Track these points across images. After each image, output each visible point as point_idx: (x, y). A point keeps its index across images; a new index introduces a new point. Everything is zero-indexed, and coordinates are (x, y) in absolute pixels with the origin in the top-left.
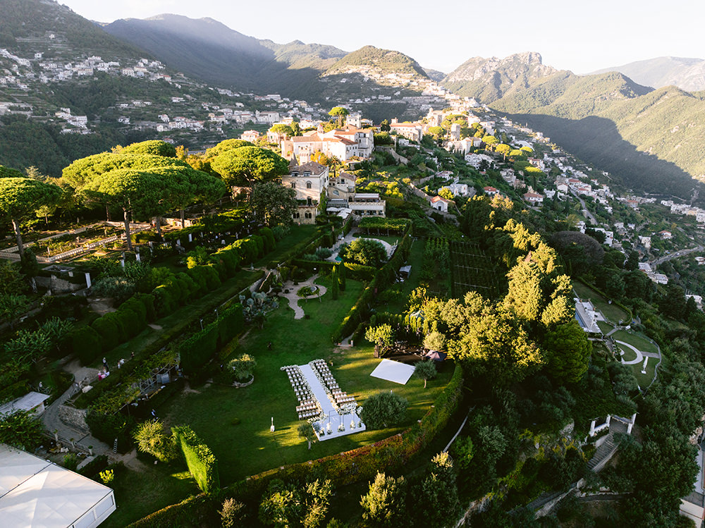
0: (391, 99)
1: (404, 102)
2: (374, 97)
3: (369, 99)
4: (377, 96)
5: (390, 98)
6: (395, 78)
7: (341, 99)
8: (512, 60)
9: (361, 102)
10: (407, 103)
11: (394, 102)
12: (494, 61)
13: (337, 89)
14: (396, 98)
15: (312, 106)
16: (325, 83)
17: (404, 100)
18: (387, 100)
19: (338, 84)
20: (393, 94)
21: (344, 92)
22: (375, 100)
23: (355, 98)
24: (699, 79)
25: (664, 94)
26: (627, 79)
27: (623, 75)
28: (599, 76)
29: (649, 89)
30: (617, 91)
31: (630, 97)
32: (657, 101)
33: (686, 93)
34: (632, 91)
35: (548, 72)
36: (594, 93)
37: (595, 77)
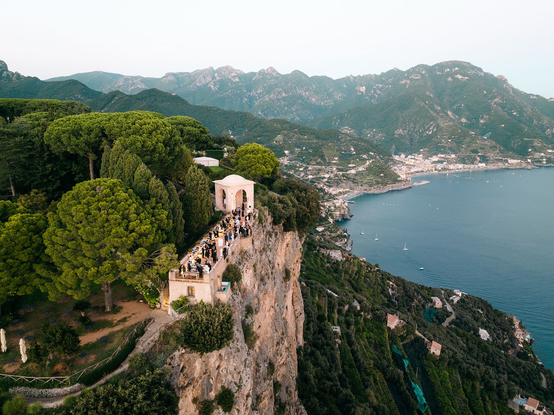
25: (114, 96)
26: (84, 85)
27: (80, 83)
28: (62, 82)
29: (100, 93)
30: (80, 93)
31: (90, 98)
32: (111, 100)
33: (127, 95)
34: (90, 94)
35: (16, 77)
36: (62, 95)
37: (59, 83)
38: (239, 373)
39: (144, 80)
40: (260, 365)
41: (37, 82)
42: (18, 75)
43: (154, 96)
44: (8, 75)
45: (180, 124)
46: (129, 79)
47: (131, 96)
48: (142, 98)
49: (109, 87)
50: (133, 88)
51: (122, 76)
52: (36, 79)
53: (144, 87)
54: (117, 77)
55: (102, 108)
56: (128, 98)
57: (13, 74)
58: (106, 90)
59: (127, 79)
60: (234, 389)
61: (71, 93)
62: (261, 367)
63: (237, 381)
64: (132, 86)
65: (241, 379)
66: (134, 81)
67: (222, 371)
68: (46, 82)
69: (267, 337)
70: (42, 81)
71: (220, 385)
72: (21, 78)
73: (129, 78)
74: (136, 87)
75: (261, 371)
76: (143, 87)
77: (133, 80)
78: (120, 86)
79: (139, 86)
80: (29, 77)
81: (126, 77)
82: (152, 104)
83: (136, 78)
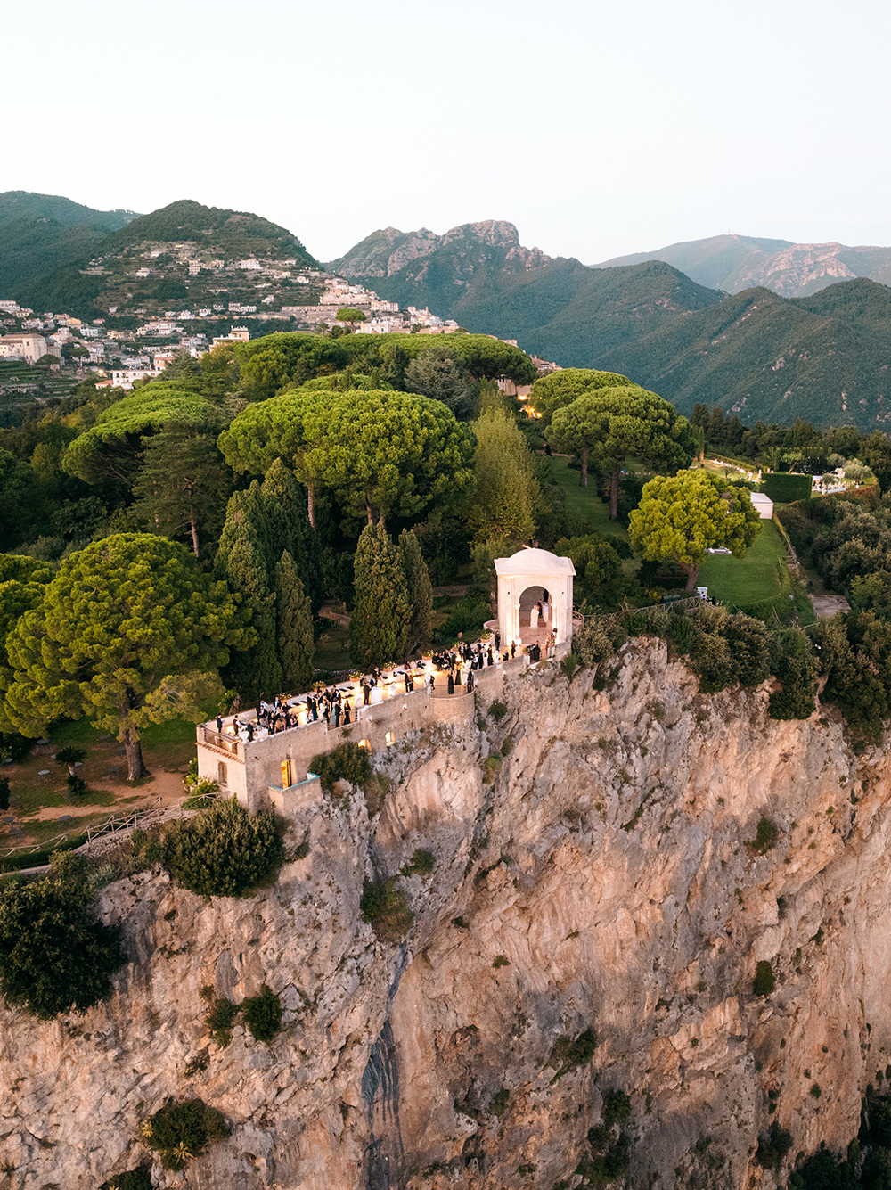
0: (258, 312)
1: (285, 318)
2: (219, 308)
3: (209, 312)
4: (226, 306)
5: (253, 308)
6: (257, 267)
7: (145, 311)
8: (462, 237)
9: (193, 317)
10: (293, 319)
11: (265, 317)
12: (426, 238)
13: (131, 290)
14: (266, 308)
15: (93, 326)
16: (96, 277)
17: (284, 314)
18: (248, 314)
19: (130, 279)
20: (259, 302)
21: (148, 297)
22: (222, 312)
23: (178, 310)
24: (791, 278)
25: (750, 302)
26: (680, 275)
27: (673, 268)
28: (631, 268)
29: (719, 294)
30: (667, 296)
31: (690, 308)
32: (739, 314)
33: (786, 300)
34: (692, 298)
35: (533, 260)
36: (626, 301)
37: (624, 270)
38: (318, 976)
39: (848, 256)
40: (530, 1021)
41: (576, 269)
42: (538, 254)
43: (859, 299)
44: (517, 255)
45: (607, 409)
46: (804, 253)
47: (795, 301)
48: (825, 307)
49: (750, 275)
50: (813, 276)
51: (788, 245)
52: (574, 263)
53: (843, 274)
54: (772, 247)
55: (716, 334)
56: (784, 306)
57: (527, 252)
58: (734, 286)
59: (799, 253)
60: (292, 1002)
61: (647, 297)
62: (529, 1026)
63: (310, 992)
64: (811, 271)
65: (320, 990)
66: (820, 259)
67: (265, 953)
68: (593, 270)
69: (613, 972)
70: (586, 269)
71: (259, 982)
72: (543, 263)
73: (808, 249)
74: (822, 274)
75: (526, 1036)
76: (840, 273)
77: (816, 256)
78: (780, 272)
79: (830, 271)
80: (560, 259)
81: (799, 248)
82: (849, 325)
83: (825, 249)
